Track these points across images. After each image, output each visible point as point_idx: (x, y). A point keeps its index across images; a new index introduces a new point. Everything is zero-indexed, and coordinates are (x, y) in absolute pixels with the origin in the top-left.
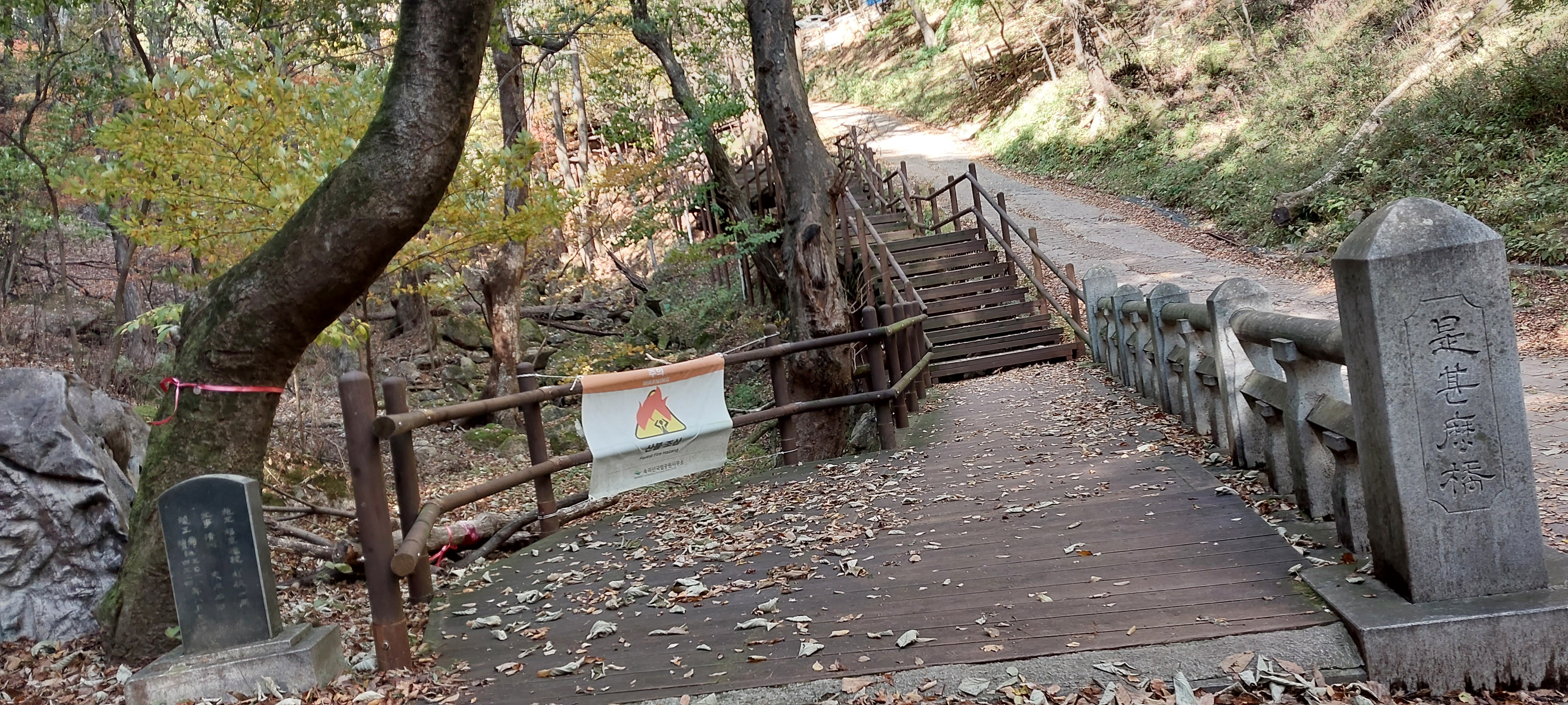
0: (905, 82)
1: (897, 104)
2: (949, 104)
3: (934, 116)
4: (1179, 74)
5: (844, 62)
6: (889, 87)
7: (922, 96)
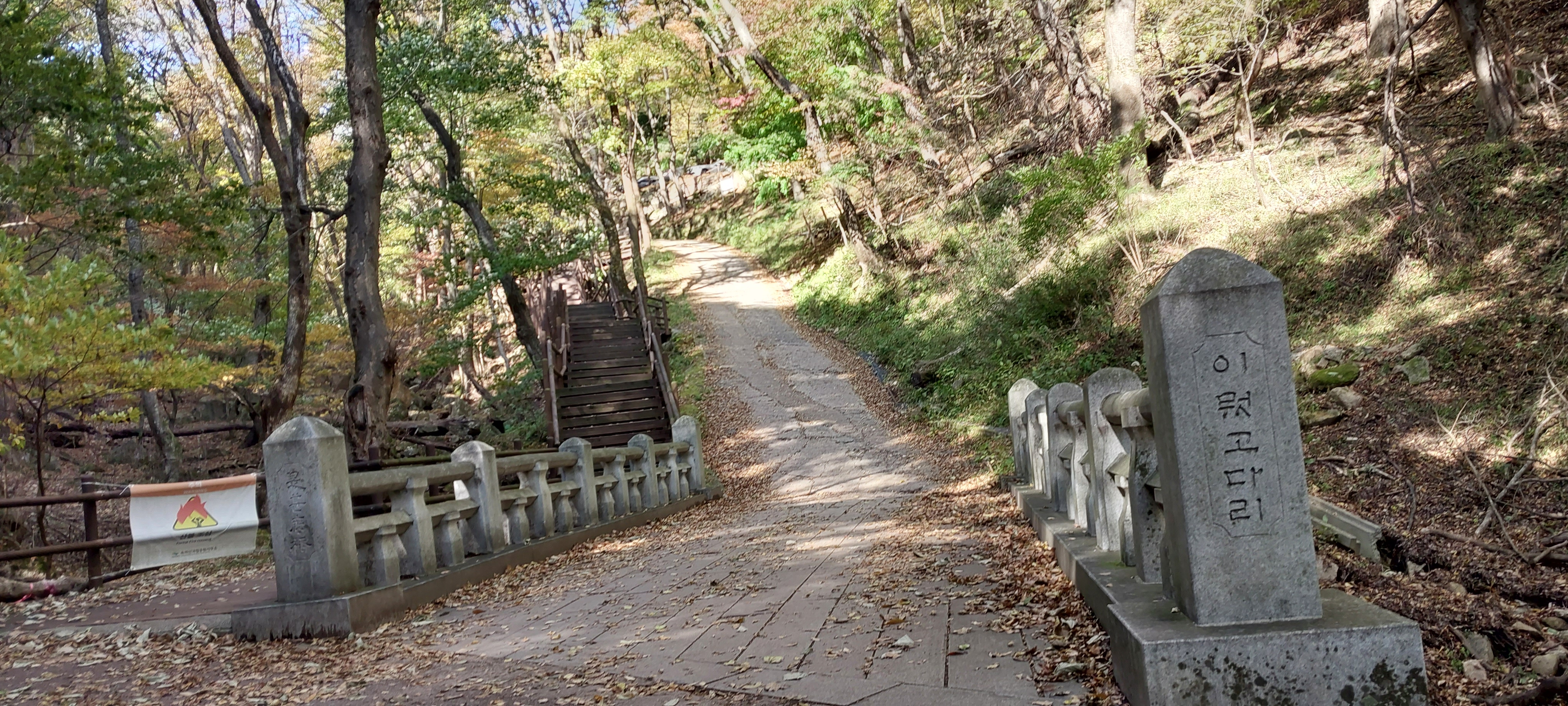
0: (770, 231)
1: (757, 250)
2: (792, 255)
3: (777, 265)
4: (926, 251)
5: (735, 206)
6: (759, 234)
7: (777, 245)
